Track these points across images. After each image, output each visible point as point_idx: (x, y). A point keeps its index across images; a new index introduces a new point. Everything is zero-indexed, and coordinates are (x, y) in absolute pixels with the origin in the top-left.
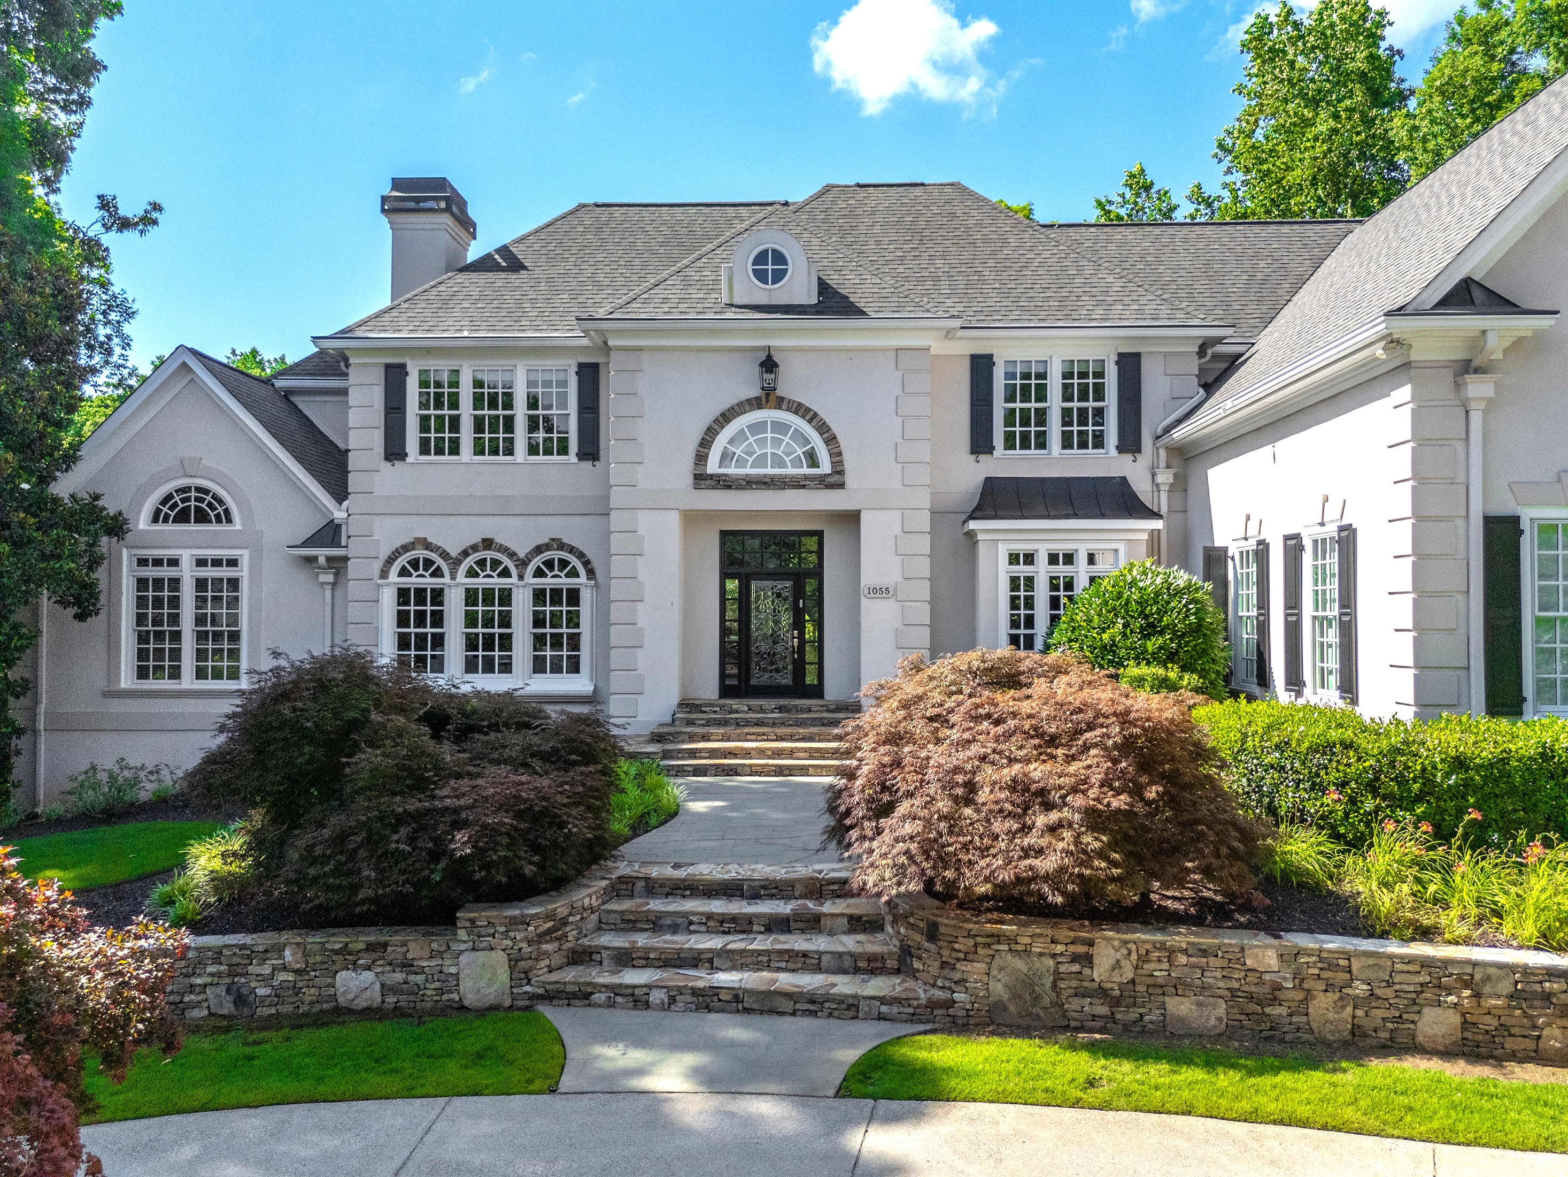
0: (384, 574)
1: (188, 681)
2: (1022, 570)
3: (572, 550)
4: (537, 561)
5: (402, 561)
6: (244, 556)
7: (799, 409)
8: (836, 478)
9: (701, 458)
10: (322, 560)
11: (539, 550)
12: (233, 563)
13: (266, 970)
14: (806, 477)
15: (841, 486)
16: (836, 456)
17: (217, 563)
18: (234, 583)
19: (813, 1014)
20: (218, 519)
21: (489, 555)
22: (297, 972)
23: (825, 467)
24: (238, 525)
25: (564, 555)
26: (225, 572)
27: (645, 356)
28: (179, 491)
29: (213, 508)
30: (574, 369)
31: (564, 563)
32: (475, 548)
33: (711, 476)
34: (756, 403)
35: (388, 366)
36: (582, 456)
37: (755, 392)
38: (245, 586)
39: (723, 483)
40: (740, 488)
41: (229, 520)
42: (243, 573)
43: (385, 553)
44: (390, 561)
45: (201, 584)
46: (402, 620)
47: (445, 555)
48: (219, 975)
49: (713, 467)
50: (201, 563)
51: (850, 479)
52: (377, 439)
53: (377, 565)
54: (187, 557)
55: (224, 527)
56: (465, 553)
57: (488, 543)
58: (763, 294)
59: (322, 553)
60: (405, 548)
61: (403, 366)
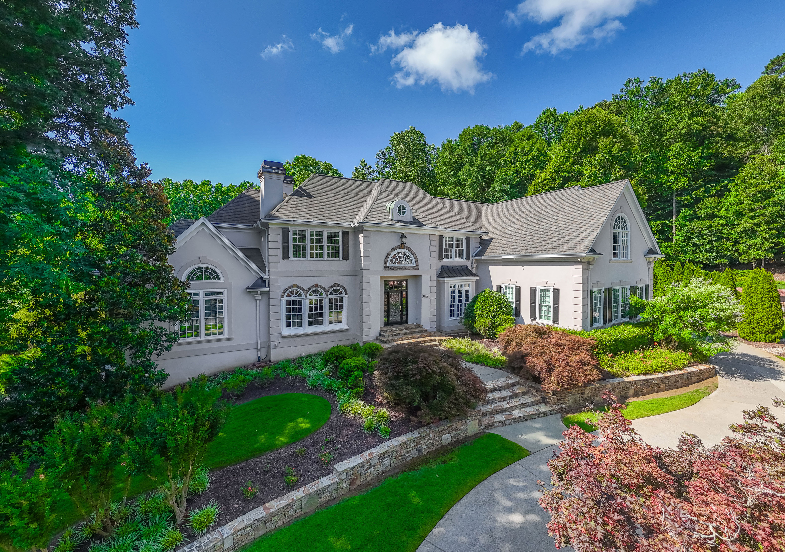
0: (282, 296)
1: (203, 337)
2: (453, 289)
3: (341, 286)
4: (331, 290)
5: (288, 292)
6: (225, 291)
7: (409, 249)
8: (416, 267)
9: (386, 262)
10: (259, 292)
11: (332, 287)
12: (220, 293)
13: (425, 441)
14: (410, 267)
15: (418, 269)
16: (417, 261)
17: (214, 294)
18: (222, 300)
19: (539, 417)
20: (214, 279)
21: (316, 289)
22: (432, 439)
23: (414, 265)
24: (222, 280)
25: (339, 288)
26: (217, 297)
27: (372, 232)
28: (197, 269)
29: (212, 275)
30: (341, 232)
31: (338, 290)
32: (313, 287)
33: (388, 267)
34: (399, 247)
35: (283, 228)
36: (343, 258)
37: (398, 244)
38: (225, 302)
39: (391, 269)
40: (396, 270)
41: (219, 279)
42: (225, 297)
43: (282, 290)
44: (284, 292)
45: (207, 302)
46: (289, 311)
47: (303, 290)
48: (414, 446)
49: (389, 264)
50: (207, 294)
51: (419, 267)
52: (279, 252)
53: (280, 294)
54: (202, 292)
55: (216, 281)
56: (310, 289)
57: (317, 285)
58: (400, 217)
59: (259, 290)
60: (290, 288)
61: (288, 229)
